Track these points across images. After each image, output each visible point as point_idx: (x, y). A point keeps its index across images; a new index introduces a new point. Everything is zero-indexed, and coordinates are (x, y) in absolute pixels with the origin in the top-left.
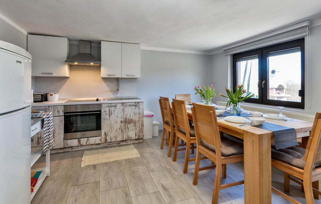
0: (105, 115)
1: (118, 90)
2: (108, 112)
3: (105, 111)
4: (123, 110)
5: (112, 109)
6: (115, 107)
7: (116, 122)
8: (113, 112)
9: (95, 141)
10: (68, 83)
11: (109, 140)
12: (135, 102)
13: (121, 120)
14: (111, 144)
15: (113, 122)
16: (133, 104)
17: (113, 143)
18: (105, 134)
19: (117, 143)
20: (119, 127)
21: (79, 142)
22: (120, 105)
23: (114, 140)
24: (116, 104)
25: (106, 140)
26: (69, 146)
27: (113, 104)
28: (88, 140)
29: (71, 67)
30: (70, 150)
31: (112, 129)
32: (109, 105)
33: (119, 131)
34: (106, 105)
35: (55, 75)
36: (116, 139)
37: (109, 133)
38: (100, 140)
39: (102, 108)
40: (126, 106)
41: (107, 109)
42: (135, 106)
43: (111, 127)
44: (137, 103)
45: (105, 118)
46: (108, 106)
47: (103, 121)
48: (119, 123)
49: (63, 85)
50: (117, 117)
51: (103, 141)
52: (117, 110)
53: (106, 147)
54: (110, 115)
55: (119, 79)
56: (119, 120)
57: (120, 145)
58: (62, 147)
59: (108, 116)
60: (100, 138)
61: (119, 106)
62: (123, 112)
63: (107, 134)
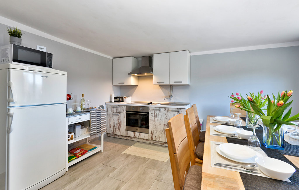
0: (152, 117)
1: (171, 96)
2: (153, 115)
3: (151, 114)
4: (166, 114)
5: (157, 112)
6: (159, 110)
7: (160, 124)
8: (157, 115)
9: (145, 136)
10: (137, 90)
11: (154, 139)
12: (177, 108)
13: (164, 123)
14: (156, 143)
15: (158, 124)
16: (175, 109)
17: (158, 142)
18: (152, 133)
19: (161, 143)
20: (162, 129)
21: (134, 134)
22: (164, 109)
23: (158, 140)
24: (160, 108)
25: (152, 138)
26: (128, 136)
27: (158, 108)
28: (140, 134)
29: (139, 78)
30: (130, 139)
31: (157, 129)
32: (155, 108)
33: (162, 133)
34: (152, 108)
35: (125, 84)
36: (160, 139)
37: (154, 133)
38: (148, 137)
39: (150, 111)
40: (168, 111)
41: (153, 112)
42: (176, 112)
43: (156, 128)
44: (179, 109)
45: (152, 119)
46: (154, 110)
47: (150, 122)
48: (162, 125)
49: (134, 91)
50: (161, 120)
51: (150, 138)
52: (161, 114)
53: (152, 144)
54: (155, 117)
55: (173, 86)
56: (163, 123)
57: (164, 145)
58: (125, 135)
59: (153, 118)
60: (147, 135)
61: (162, 110)
62: (166, 117)
63: (153, 133)
